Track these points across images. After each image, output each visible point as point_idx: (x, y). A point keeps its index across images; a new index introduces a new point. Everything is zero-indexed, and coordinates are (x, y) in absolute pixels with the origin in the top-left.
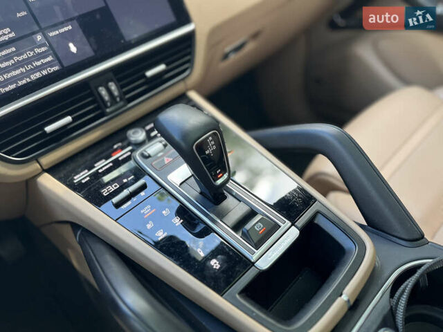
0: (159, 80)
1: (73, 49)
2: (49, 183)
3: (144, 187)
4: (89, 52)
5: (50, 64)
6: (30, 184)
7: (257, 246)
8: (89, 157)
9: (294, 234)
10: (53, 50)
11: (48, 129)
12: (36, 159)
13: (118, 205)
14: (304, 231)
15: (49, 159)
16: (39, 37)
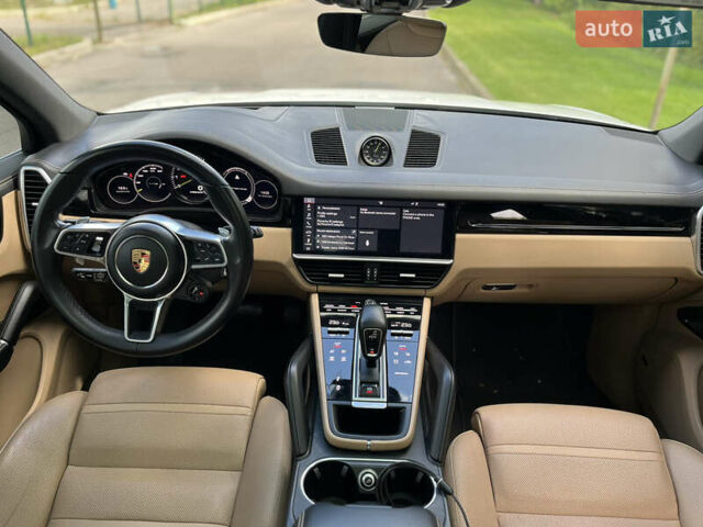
0: (408, 281)
1: (367, 243)
2: (315, 299)
3: (347, 333)
4: (375, 249)
5: (351, 246)
6: (309, 294)
7: (360, 396)
8: (341, 299)
9: (384, 406)
10: (357, 240)
11: (330, 275)
12: (317, 285)
13: (330, 332)
14: (388, 408)
15: (322, 288)
16: (354, 231)
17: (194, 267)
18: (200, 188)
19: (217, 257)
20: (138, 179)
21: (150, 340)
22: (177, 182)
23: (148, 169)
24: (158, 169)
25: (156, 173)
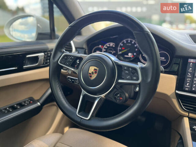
12: (189, 112)
15: (192, 115)
17: (120, 81)
18: (130, 54)
19: (135, 76)
20: (105, 49)
21: (88, 118)
22: (120, 51)
23: (109, 44)
24: (113, 45)
25: (112, 47)
